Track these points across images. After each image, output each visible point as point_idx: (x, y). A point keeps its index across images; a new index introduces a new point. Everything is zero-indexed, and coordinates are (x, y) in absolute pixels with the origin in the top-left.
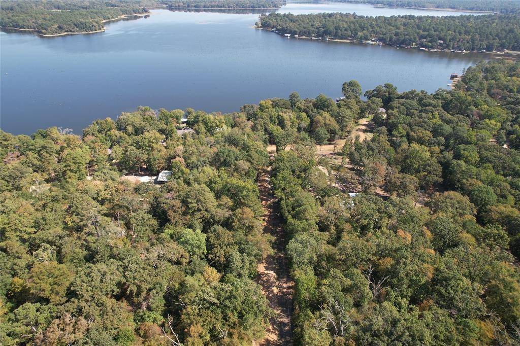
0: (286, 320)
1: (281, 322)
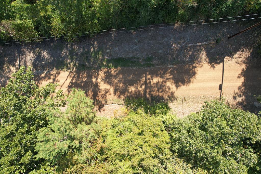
0: (30, 57)
1: (35, 66)
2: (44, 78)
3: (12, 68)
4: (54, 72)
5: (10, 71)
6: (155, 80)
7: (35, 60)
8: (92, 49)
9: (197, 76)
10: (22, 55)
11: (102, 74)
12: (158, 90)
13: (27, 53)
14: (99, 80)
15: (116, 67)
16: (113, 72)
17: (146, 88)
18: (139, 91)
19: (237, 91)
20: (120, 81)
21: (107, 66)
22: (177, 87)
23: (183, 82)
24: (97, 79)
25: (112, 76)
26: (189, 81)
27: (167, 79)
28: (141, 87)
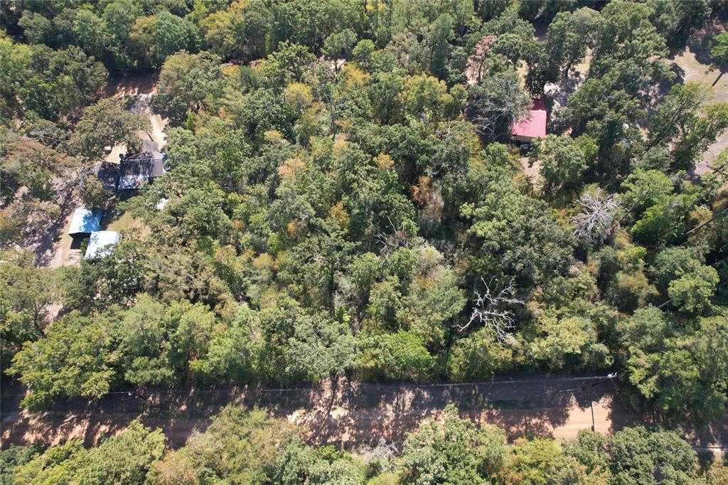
2: (425, 417)
3: (388, 406)
4: (434, 411)
5: (386, 410)
6: (534, 421)
7: (415, 400)
8: (474, 392)
9: (571, 418)
10: (401, 394)
11: (484, 415)
12: (538, 430)
13: (406, 392)
14: (482, 421)
15: (497, 409)
16: (494, 413)
17: (526, 428)
18: (520, 431)
19: (608, 432)
20: (502, 422)
21: (488, 408)
22: (554, 427)
23: (559, 424)
24: (479, 420)
25: (494, 416)
26: (564, 423)
27: (545, 420)
28: (522, 427)
